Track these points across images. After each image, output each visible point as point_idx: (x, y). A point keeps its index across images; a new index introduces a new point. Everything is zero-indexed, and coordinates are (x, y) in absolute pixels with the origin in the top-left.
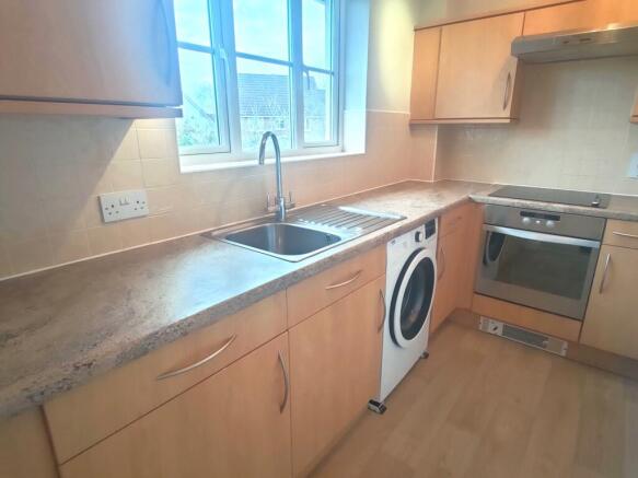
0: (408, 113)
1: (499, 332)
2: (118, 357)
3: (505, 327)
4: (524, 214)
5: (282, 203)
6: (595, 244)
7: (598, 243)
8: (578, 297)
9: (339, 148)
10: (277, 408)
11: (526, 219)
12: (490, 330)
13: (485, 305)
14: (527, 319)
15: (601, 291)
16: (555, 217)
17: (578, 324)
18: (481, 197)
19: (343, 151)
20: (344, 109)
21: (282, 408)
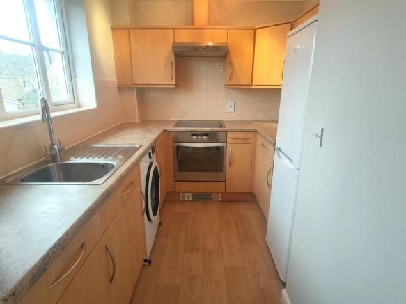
0: (116, 80)
1: (190, 199)
2: (30, 280)
3: (193, 195)
4: (193, 135)
5: (56, 147)
6: (224, 145)
7: (225, 144)
8: (222, 171)
9: (75, 105)
10: (109, 283)
11: (194, 137)
12: (186, 199)
13: (182, 186)
14: (202, 188)
15: (230, 165)
16: (206, 134)
17: (224, 183)
18: (170, 128)
19: (79, 107)
20: (75, 78)
21: (111, 281)
